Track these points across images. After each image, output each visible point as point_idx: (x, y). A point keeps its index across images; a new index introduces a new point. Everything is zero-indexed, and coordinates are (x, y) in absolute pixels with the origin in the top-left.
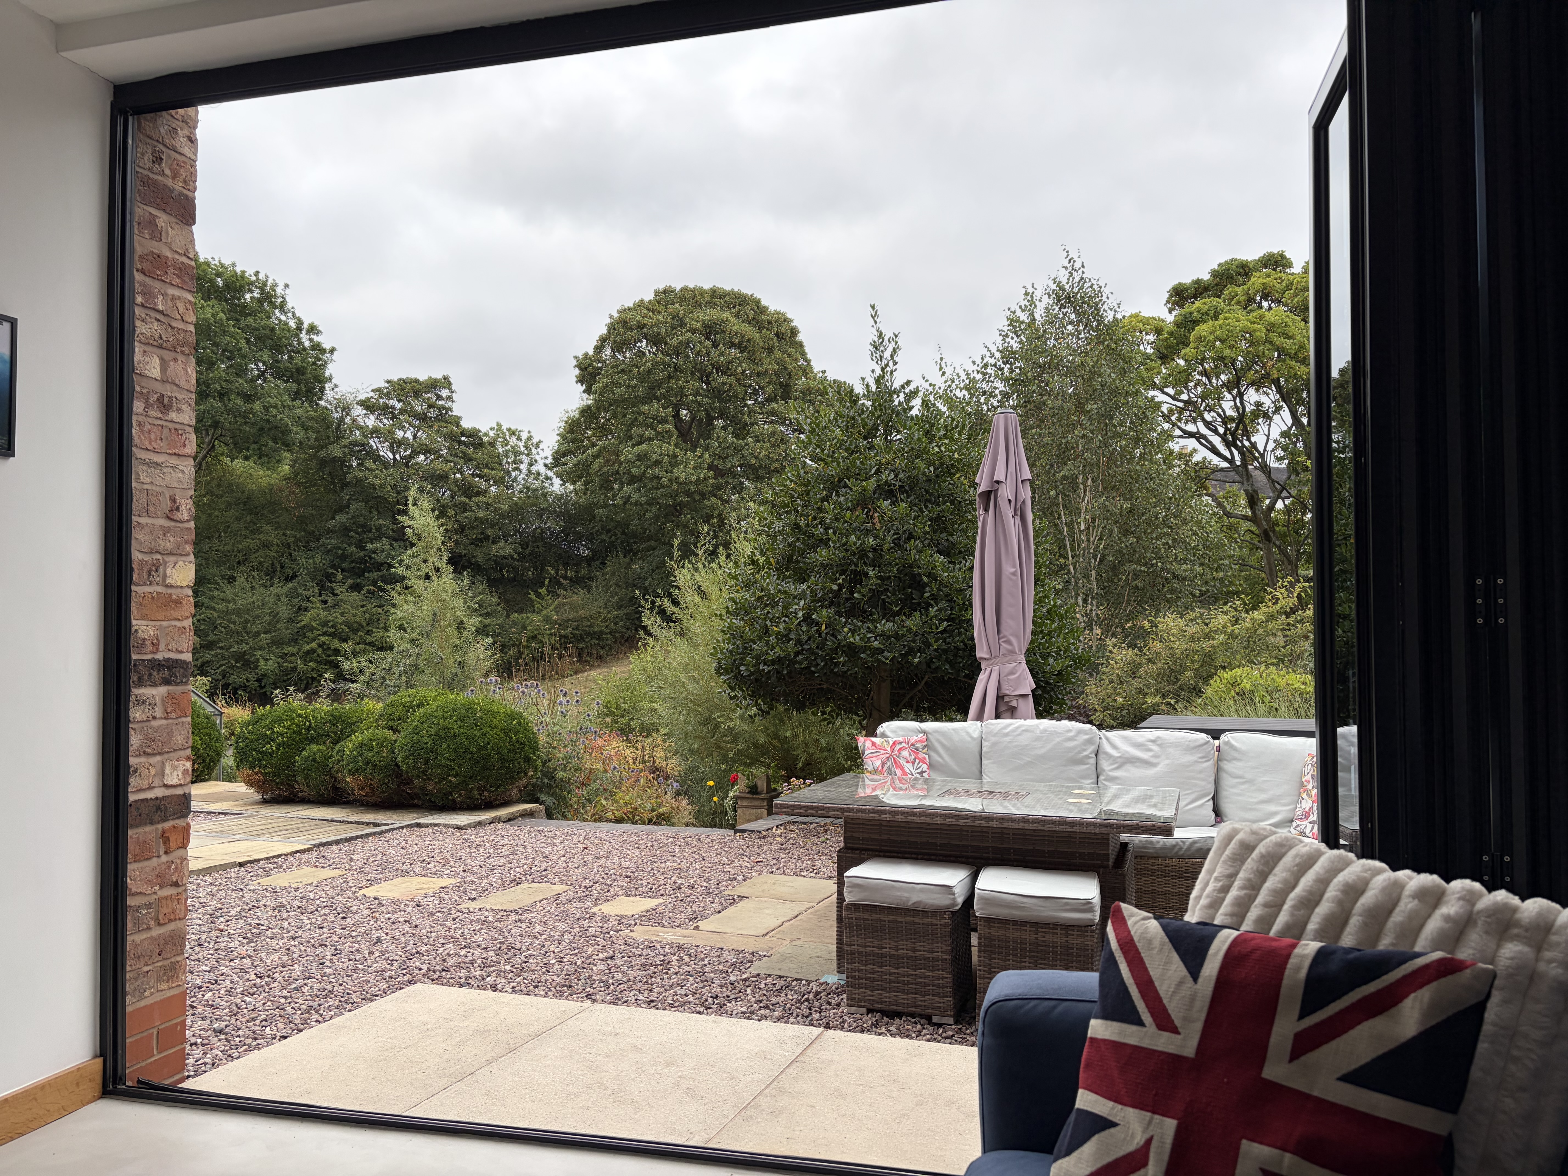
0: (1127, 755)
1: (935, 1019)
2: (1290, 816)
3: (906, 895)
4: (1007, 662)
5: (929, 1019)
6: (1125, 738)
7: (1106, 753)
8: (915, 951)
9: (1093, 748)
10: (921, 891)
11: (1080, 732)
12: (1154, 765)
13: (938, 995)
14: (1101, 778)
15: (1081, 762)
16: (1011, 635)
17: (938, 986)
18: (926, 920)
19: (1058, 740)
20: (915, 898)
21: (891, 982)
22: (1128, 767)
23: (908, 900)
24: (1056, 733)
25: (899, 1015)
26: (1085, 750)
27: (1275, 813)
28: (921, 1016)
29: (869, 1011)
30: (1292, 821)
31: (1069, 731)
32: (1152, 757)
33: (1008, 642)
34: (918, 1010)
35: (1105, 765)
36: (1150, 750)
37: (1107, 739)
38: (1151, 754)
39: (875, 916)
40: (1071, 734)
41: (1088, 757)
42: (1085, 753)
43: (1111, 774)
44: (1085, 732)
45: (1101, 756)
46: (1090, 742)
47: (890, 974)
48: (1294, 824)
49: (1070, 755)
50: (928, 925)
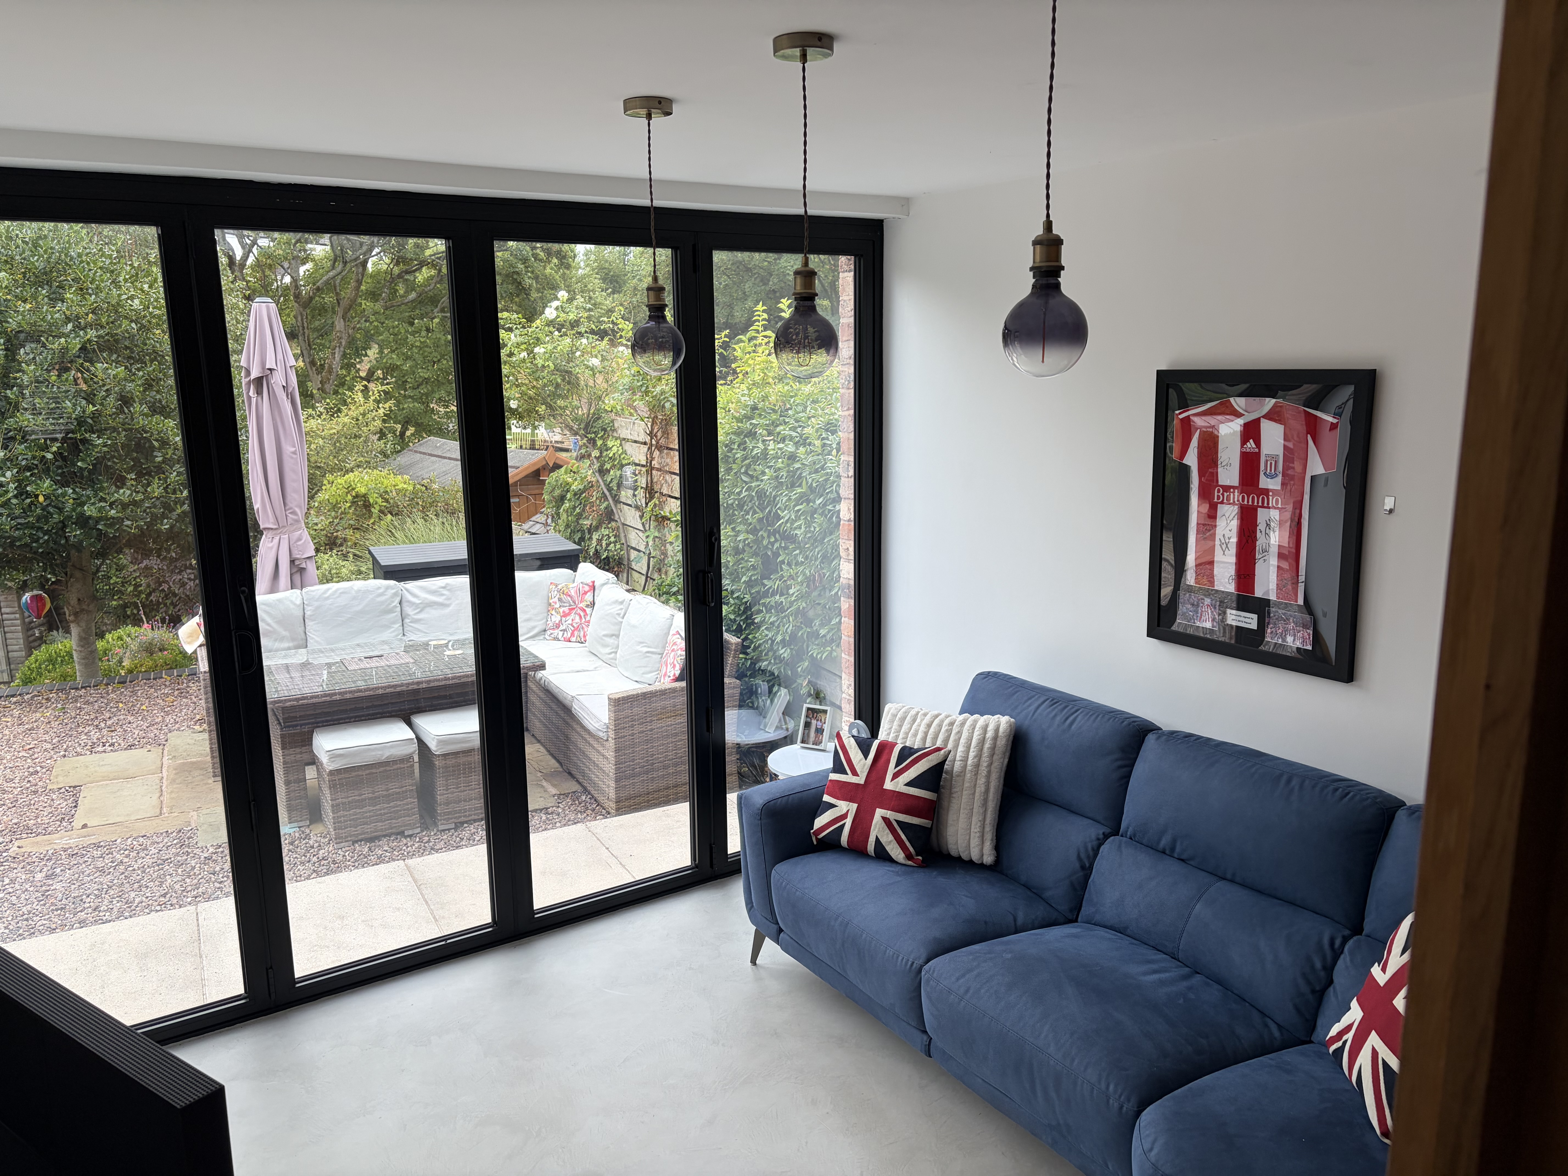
0: (426, 601)
1: (406, 833)
2: (543, 627)
3: (380, 753)
4: (294, 531)
5: (402, 833)
6: (422, 588)
7: (409, 601)
8: (387, 790)
9: (398, 599)
10: (392, 747)
11: (388, 588)
12: (448, 606)
13: (408, 816)
14: (407, 621)
15: (391, 611)
16: (296, 506)
17: (408, 809)
18: (395, 767)
19: (371, 597)
20: (386, 754)
21: (370, 817)
22: (428, 609)
23: (382, 755)
24: (367, 592)
25: (378, 838)
26: (393, 602)
27: (534, 627)
28: (398, 834)
29: (354, 842)
30: (545, 631)
31: (379, 588)
32: (446, 599)
33: (294, 513)
34: (394, 830)
35: (408, 610)
36: (443, 595)
37: (407, 590)
38: (444, 597)
39: (354, 774)
40: (381, 591)
41: (395, 607)
42: (394, 604)
43: (415, 617)
44: (392, 588)
45: (404, 604)
46: (395, 594)
47: (370, 812)
48: (548, 632)
49: (383, 607)
50: (397, 769)
